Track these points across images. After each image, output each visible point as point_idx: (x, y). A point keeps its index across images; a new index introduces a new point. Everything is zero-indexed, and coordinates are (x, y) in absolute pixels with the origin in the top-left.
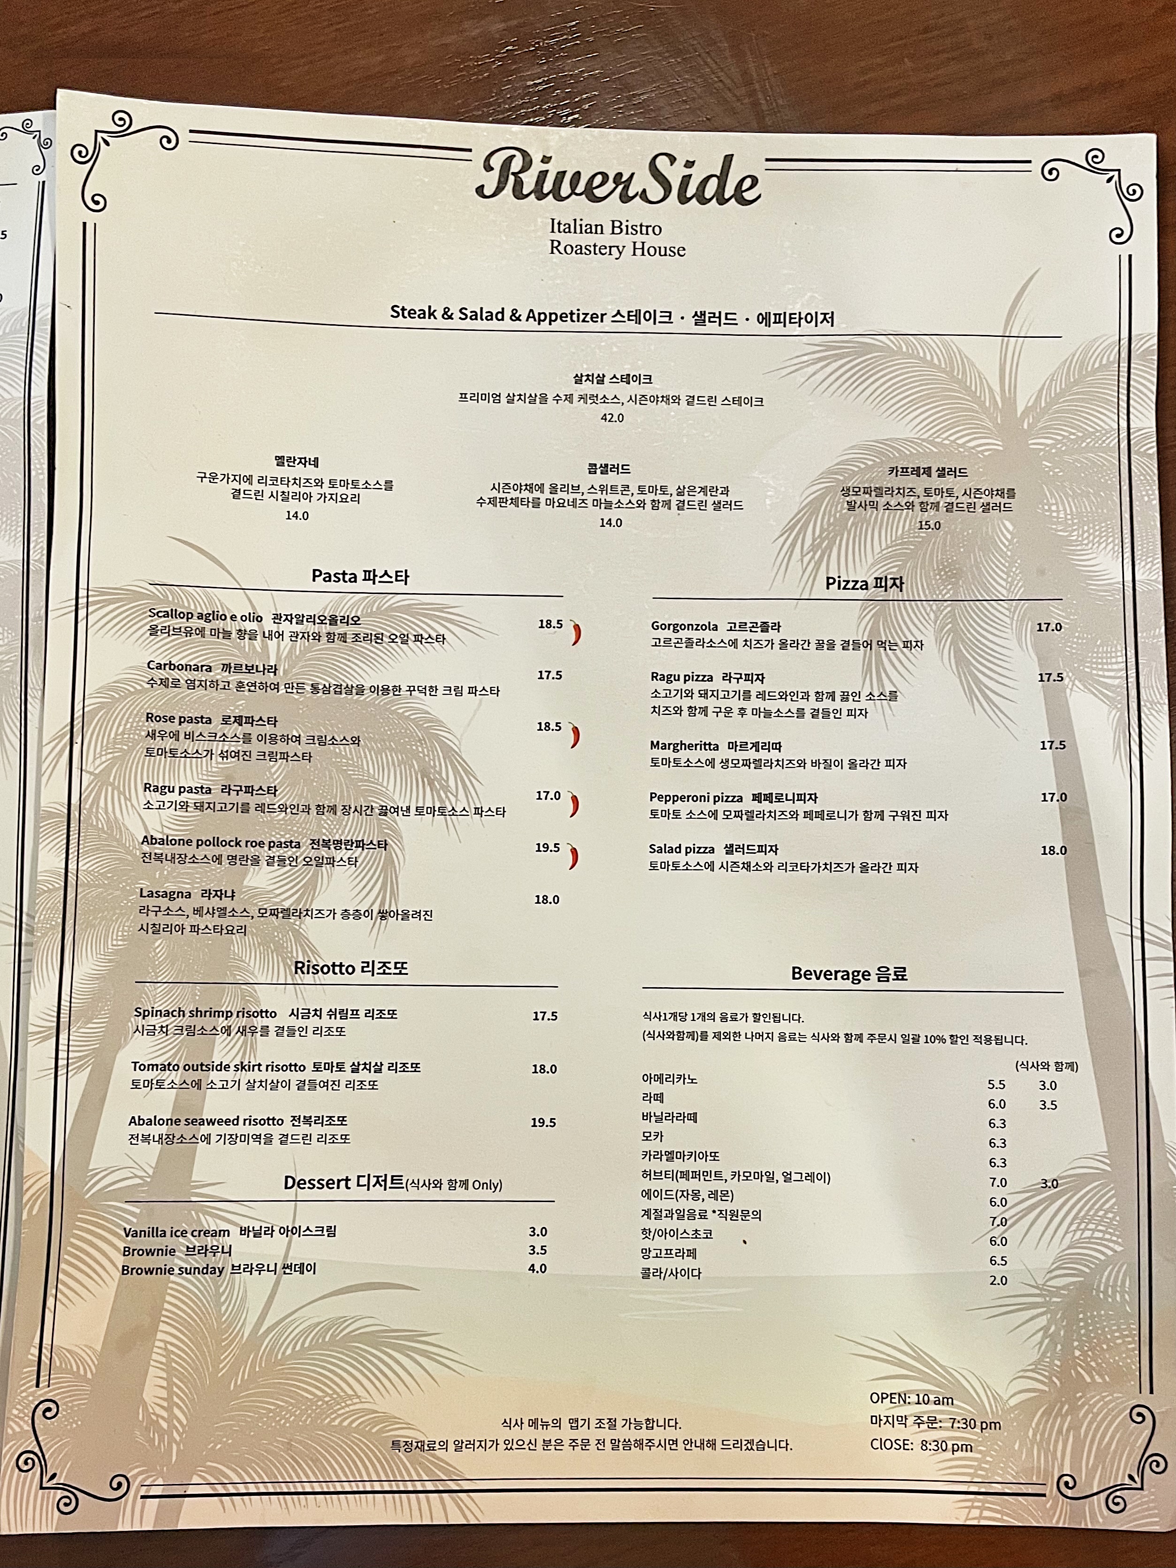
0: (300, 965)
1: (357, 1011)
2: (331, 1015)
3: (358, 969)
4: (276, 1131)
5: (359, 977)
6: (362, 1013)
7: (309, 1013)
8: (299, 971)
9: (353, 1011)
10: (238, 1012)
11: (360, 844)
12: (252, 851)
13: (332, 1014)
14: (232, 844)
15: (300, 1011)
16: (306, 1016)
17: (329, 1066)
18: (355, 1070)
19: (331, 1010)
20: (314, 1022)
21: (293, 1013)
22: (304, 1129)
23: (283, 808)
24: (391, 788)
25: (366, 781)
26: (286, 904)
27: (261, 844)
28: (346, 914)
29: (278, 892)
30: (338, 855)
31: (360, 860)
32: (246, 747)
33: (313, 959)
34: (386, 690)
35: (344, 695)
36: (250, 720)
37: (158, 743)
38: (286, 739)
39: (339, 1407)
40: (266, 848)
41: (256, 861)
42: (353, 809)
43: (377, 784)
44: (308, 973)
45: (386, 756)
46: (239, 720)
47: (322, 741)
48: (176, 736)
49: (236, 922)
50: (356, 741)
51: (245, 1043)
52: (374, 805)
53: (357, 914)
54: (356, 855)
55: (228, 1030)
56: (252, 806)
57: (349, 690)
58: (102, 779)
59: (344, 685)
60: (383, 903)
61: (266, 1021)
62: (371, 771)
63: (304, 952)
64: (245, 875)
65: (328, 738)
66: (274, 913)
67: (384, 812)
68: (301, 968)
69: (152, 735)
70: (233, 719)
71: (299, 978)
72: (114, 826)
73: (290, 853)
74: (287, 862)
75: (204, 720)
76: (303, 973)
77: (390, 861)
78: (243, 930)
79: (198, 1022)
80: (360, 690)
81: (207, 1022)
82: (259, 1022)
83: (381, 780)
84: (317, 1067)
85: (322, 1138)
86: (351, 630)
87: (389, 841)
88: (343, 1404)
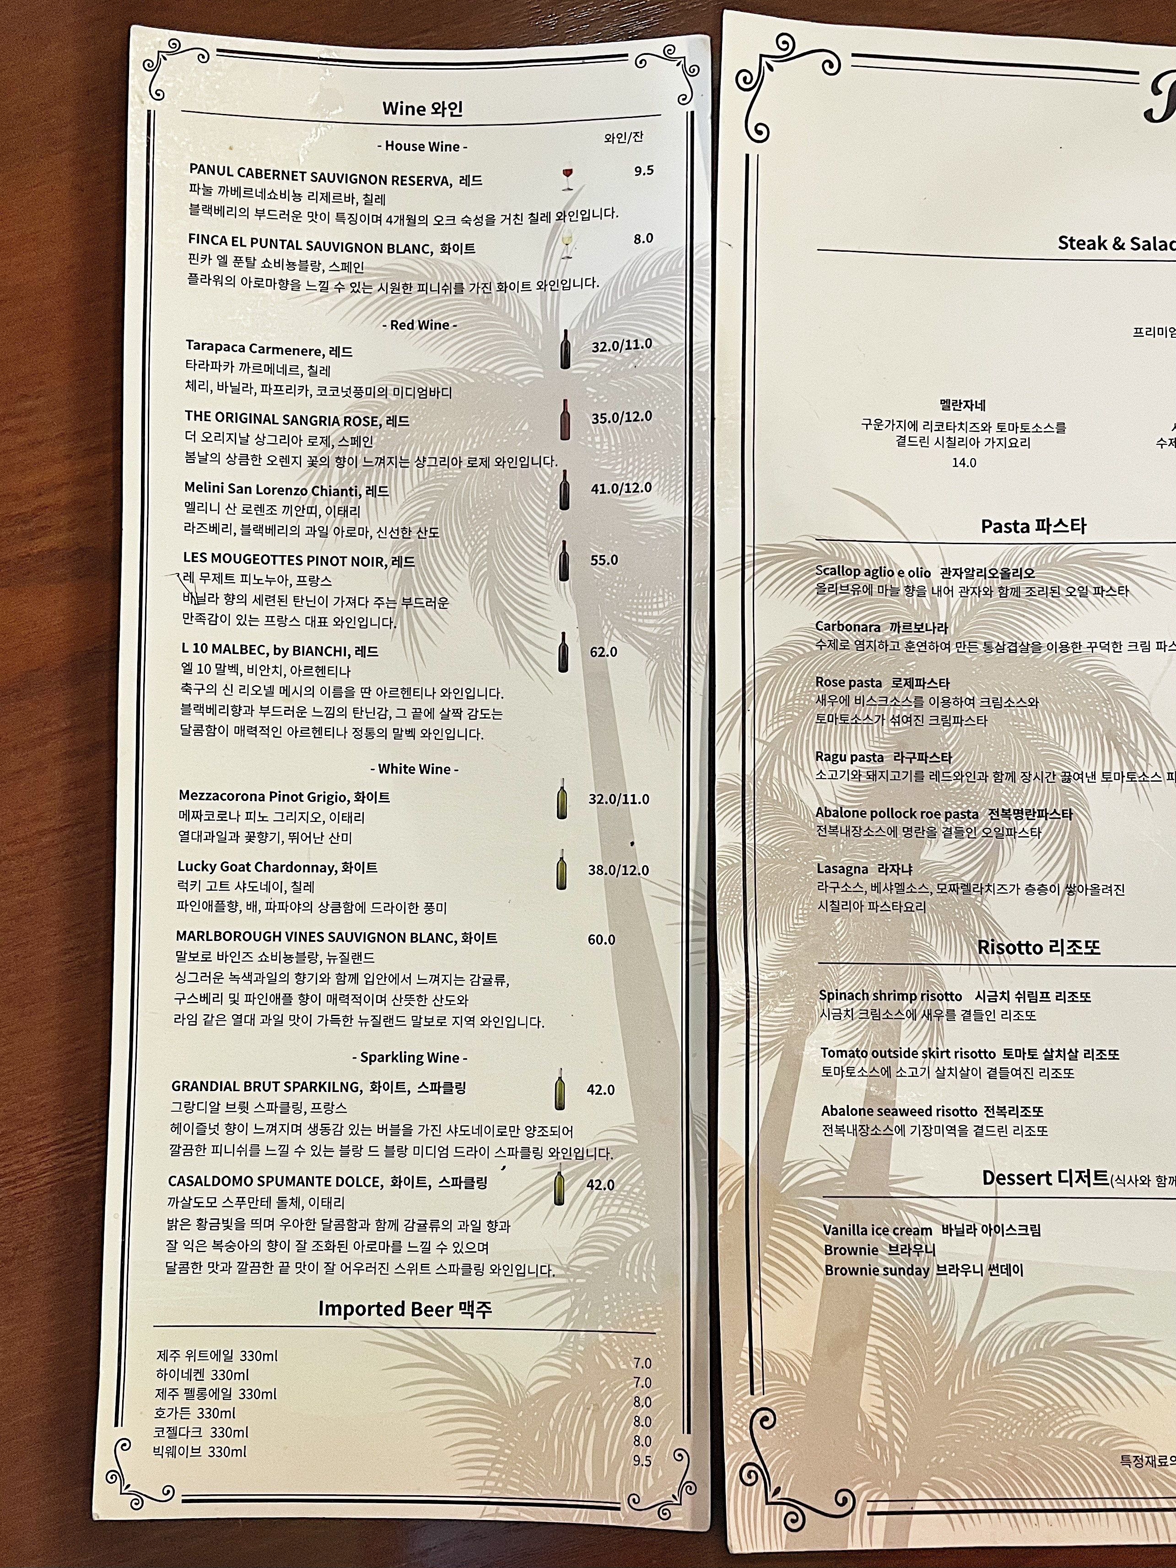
0: (983, 944)
1: (1047, 993)
2: (1019, 998)
3: (1046, 949)
4: (970, 1122)
5: (1047, 957)
6: (1053, 996)
7: (996, 995)
8: (983, 950)
9: (1042, 993)
10: (922, 995)
11: (1043, 813)
12: (927, 823)
13: (1019, 996)
14: (906, 815)
15: (987, 993)
16: (992, 1000)
17: (1021, 1053)
18: (1049, 1057)
19: (1019, 993)
20: (1001, 1005)
21: (979, 996)
22: (998, 1120)
23: (959, 776)
24: (1074, 752)
25: (1046, 745)
26: (967, 879)
27: (937, 815)
28: (1030, 889)
29: (957, 866)
30: (1020, 825)
31: (1043, 831)
32: (919, 712)
33: (997, 938)
34: (1064, 647)
35: (1019, 654)
36: (921, 683)
37: (827, 709)
38: (959, 701)
39: (1061, 1419)
40: (943, 819)
41: (932, 834)
42: (1033, 777)
43: (1059, 749)
44: (993, 953)
45: (1068, 718)
46: (909, 683)
47: (998, 705)
48: (846, 700)
49: (914, 898)
50: (1034, 703)
51: (931, 1027)
52: (1056, 771)
53: (1043, 889)
54: (1039, 825)
55: (913, 1015)
56: (926, 774)
57: (1025, 649)
58: (774, 747)
59: (1019, 643)
60: (1070, 877)
61: (952, 1005)
62: (1052, 735)
63: (988, 930)
64: (922, 848)
65: (1004, 700)
66: (954, 888)
67: (1067, 778)
68: (985, 948)
69: (822, 700)
70: (903, 682)
71: (983, 958)
72: (789, 798)
73: (967, 824)
74: (965, 834)
75: (875, 683)
76: (987, 953)
77: (1076, 831)
78: (922, 907)
79: (882, 1006)
80: (1037, 648)
81: (892, 1005)
82: (945, 1005)
83: (1062, 744)
84: (1007, 1054)
85: (1017, 1130)
86: (1023, 584)
87: (1074, 810)
88: (1066, 1416)
